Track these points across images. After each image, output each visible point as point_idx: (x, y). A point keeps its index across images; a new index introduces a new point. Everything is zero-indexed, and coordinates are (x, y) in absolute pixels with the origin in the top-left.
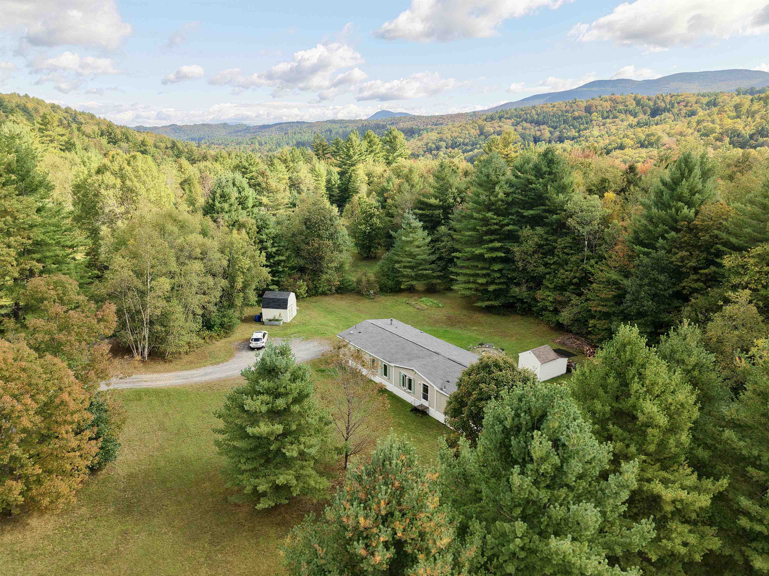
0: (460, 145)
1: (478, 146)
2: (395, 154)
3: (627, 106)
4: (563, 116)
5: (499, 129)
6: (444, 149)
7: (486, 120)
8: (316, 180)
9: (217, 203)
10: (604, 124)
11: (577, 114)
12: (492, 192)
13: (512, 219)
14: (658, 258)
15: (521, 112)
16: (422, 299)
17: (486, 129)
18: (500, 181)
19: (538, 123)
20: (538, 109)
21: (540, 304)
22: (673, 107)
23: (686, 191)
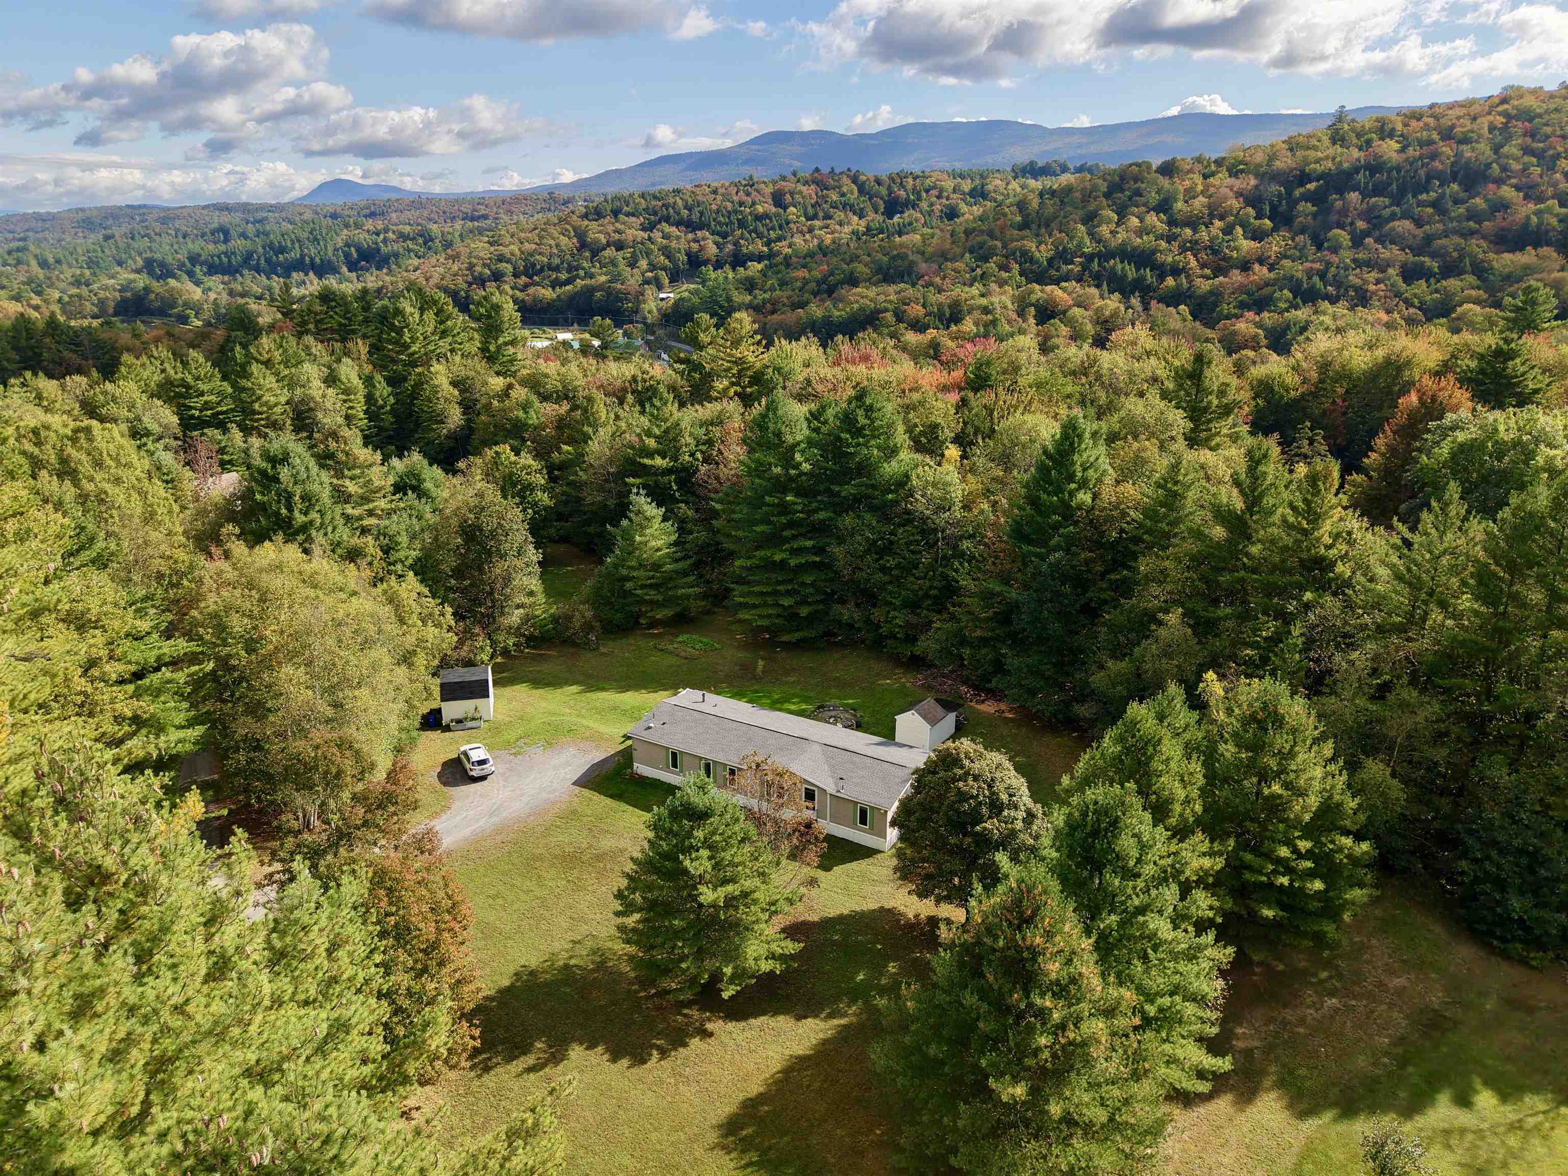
0: (542, 270)
1: (582, 273)
3: (843, 195)
4: (736, 212)
5: (617, 236)
6: (509, 278)
7: (585, 216)
10: (811, 231)
11: (760, 209)
12: (787, 461)
13: (821, 502)
14: (1059, 562)
15: (654, 203)
16: (680, 639)
17: (591, 236)
18: (798, 444)
19: (690, 226)
20: (687, 197)
21: (884, 631)
22: (919, 198)
23: (1078, 468)
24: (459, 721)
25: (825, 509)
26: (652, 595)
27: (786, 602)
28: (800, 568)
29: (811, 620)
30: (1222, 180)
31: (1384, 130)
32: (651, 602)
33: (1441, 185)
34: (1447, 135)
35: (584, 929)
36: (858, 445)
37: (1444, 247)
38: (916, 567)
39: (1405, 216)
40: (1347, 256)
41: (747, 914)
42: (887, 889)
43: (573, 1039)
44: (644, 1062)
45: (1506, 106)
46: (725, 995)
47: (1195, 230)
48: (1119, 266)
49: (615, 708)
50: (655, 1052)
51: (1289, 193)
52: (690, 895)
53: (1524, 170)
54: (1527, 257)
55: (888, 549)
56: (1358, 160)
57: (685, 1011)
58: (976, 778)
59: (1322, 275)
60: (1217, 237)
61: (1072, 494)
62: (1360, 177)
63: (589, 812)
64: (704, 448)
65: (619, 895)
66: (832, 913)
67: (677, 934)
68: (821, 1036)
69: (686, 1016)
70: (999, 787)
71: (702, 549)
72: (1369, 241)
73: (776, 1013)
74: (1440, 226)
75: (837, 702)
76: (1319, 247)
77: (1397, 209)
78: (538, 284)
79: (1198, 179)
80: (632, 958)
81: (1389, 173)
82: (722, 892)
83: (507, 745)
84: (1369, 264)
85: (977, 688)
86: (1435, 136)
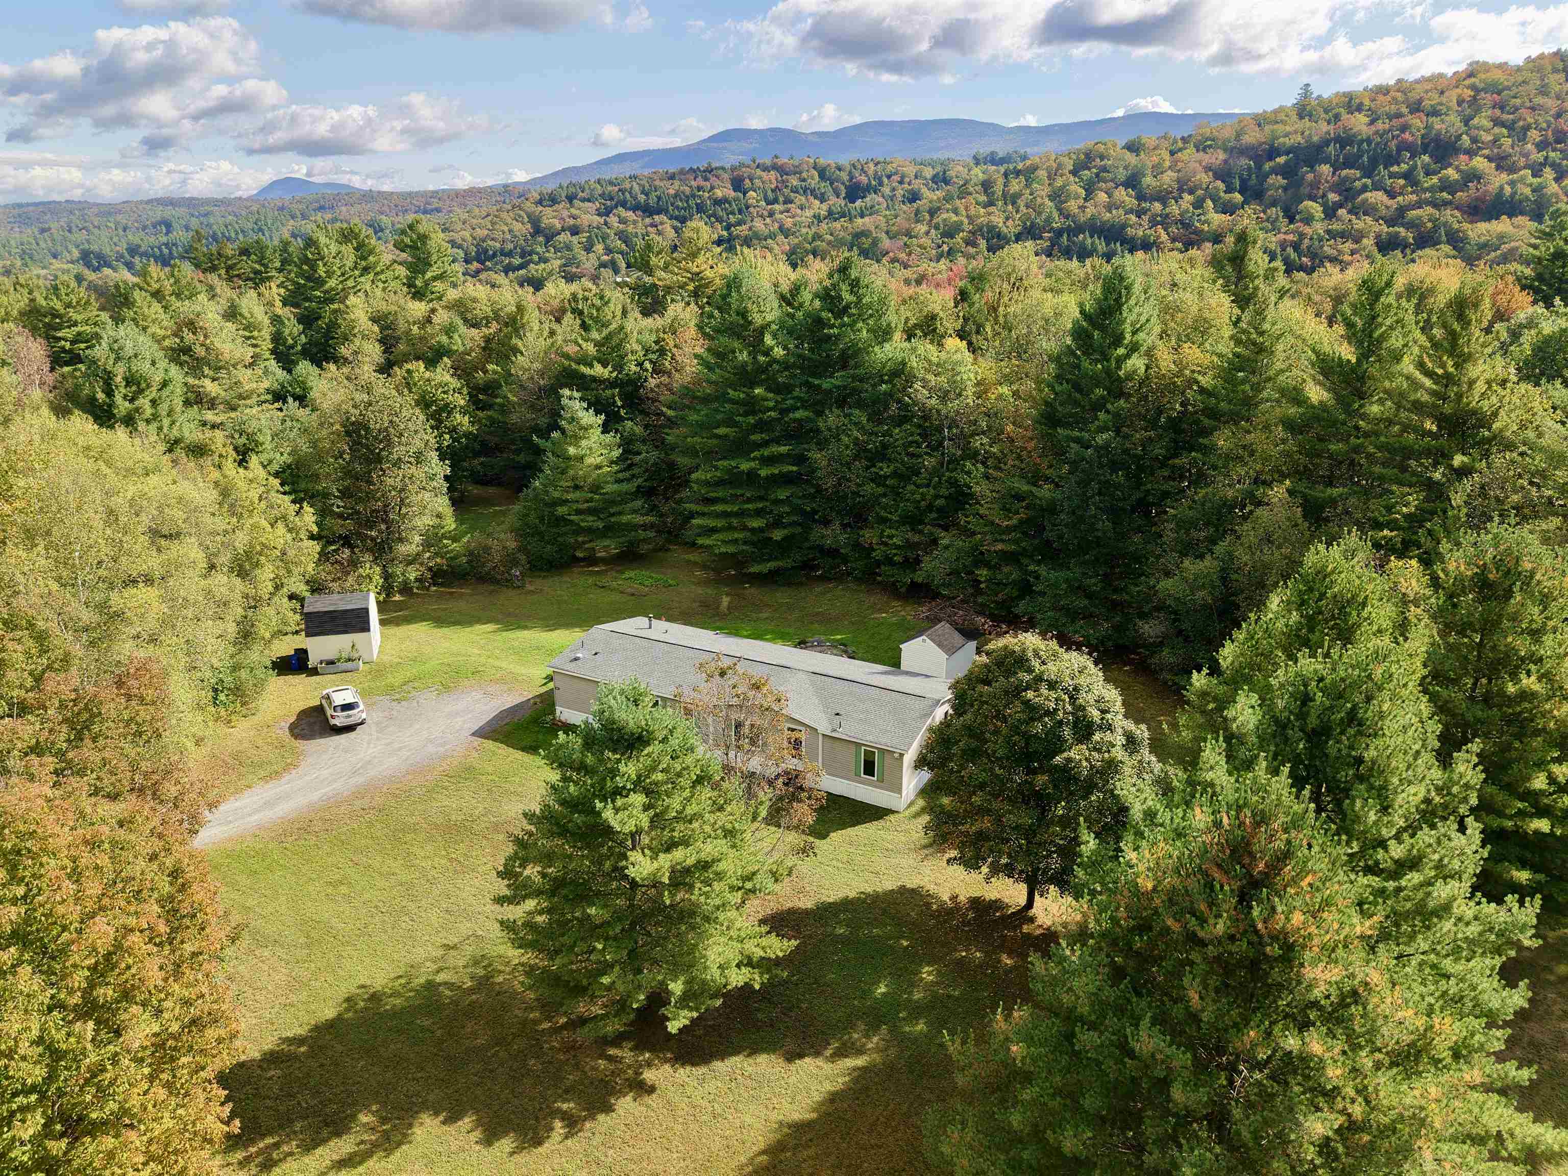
0: (494, 255)
1: (535, 258)
2: (429, 275)
3: (804, 180)
4: (694, 196)
5: (572, 222)
7: (540, 202)
8: (248, 338)
9: (118, 399)
10: (771, 214)
11: (719, 193)
12: (755, 343)
13: (798, 398)
14: (1106, 446)
15: (610, 188)
16: (627, 575)
17: (545, 222)
18: (769, 325)
19: (648, 210)
20: (644, 182)
21: (877, 554)
22: (881, 184)
23: (1128, 329)
24: (331, 663)
25: (805, 408)
26: (590, 521)
27: (756, 523)
28: (775, 481)
29: (785, 546)
30: (1189, 154)
31: (1352, 103)
32: (590, 530)
33: (1412, 157)
34: (1416, 108)
35: (465, 928)
36: (843, 325)
37: (1419, 218)
38: (918, 474)
39: (1377, 187)
40: (1319, 227)
41: (707, 895)
42: (908, 861)
43: (424, 1106)
44: (538, 1142)
45: (1473, 80)
46: (673, 1027)
47: (1165, 204)
48: (1089, 241)
49: (538, 648)
50: (558, 1124)
51: (1259, 167)
52: (615, 869)
53: (1495, 141)
54: (1502, 225)
55: (881, 454)
56: (1328, 133)
57: (612, 1052)
58: (1052, 686)
59: (1296, 246)
60: (1187, 211)
61: (1120, 361)
62: (1331, 149)
63: (490, 769)
64: (654, 357)
65: (506, 873)
66: (833, 896)
67: (593, 930)
68: (828, 1087)
69: (611, 1059)
70: (1085, 698)
71: (654, 472)
72: (1342, 212)
73: (754, 1051)
74: (1414, 197)
75: (823, 638)
76: (1292, 220)
77: (1368, 181)
78: (490, 269)
79: (1166, 155)
80: (530, 971)
81: (1359, 145)
82: (665, 861)
83: (390, 690)
84: (1344, 235)
85: (997, 619)
86: (1404, 110)
